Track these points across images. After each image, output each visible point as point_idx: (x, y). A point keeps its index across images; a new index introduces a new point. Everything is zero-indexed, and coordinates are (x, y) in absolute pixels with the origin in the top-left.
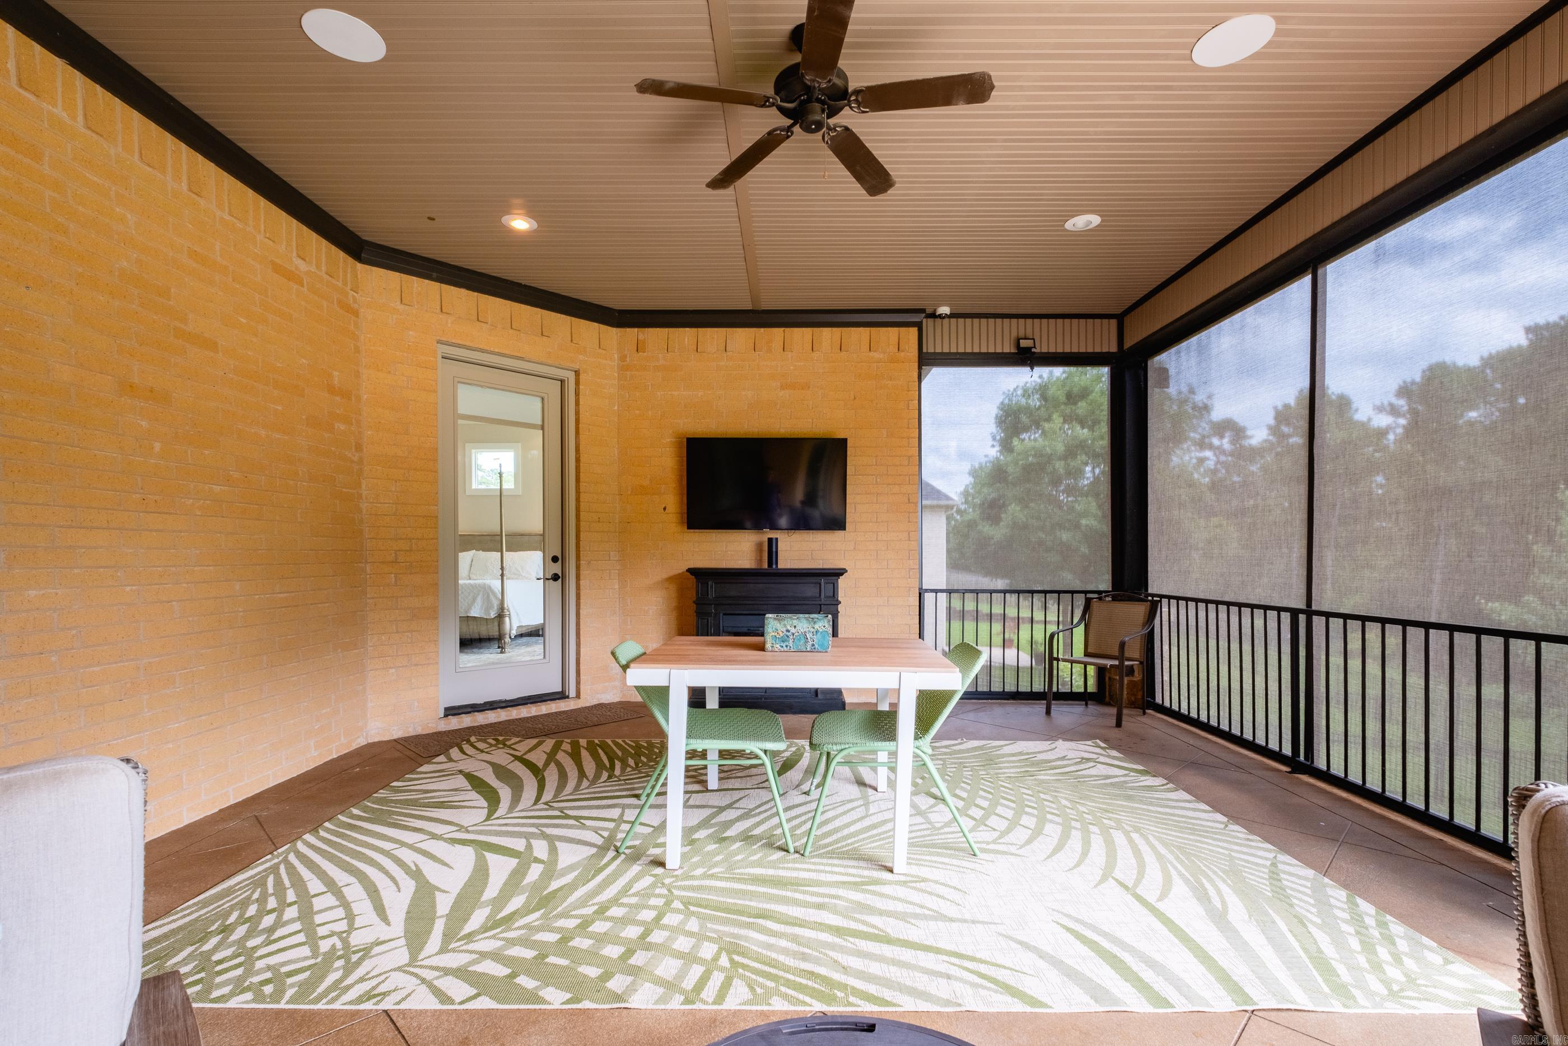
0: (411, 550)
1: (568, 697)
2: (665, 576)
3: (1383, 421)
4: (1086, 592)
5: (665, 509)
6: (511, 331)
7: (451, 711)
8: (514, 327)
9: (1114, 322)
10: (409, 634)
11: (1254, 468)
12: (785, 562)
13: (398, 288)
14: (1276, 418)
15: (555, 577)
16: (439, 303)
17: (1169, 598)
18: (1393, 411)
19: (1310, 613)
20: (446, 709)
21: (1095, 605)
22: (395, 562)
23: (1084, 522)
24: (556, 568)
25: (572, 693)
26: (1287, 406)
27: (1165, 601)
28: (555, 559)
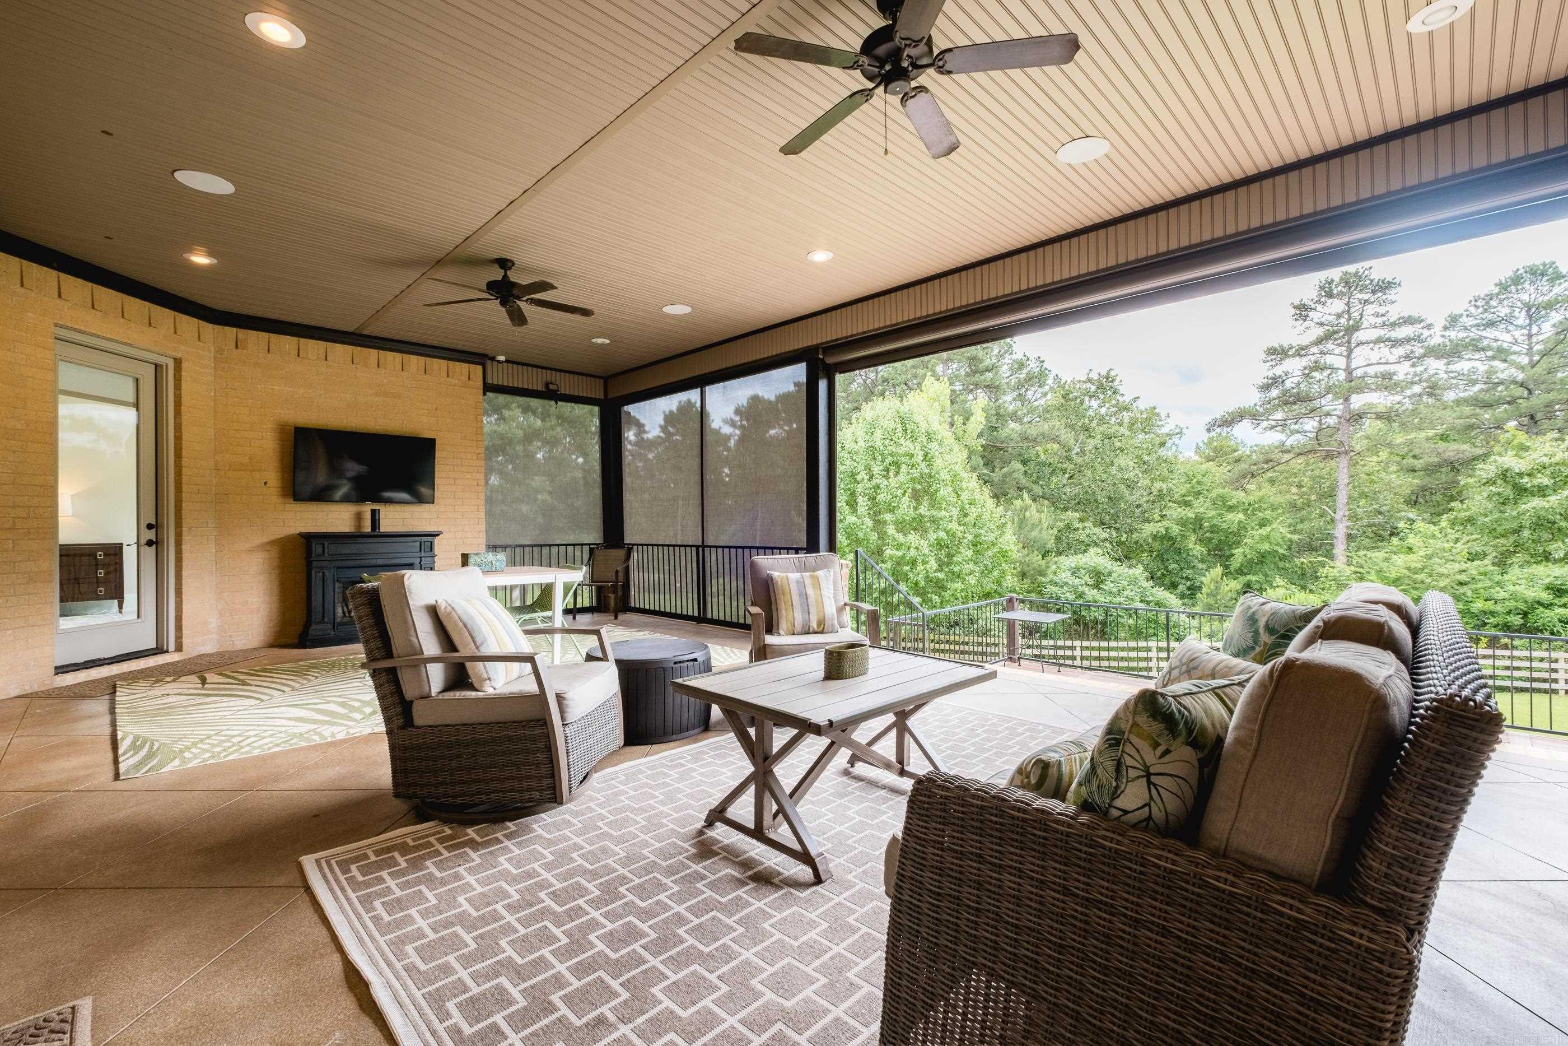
0: (29, 517)
1: (167, 651)
2: (265, 540)
3: (727, 430)
4: (590, 544)
5: (265, 483)
6: (122, 320)
7: (61, 670)
8: (126, 316)
9: (602, 381)
10: (27, 597)
11: (651, 456)
12: (385, 527)
13: (19, 271)
14: (665, 420)
15: (150, 543)
16: (56, 290)
17: (638, 545)
18: (732, 424)
19: (704, 546)
20: (56, 668)
21: (597, 552)
22: (12, 528)
23: (540, 497)
24: (151, 535)
25: (172, 647)
26: (671, 412)
27: (635, 547)
28: (150, 527)
